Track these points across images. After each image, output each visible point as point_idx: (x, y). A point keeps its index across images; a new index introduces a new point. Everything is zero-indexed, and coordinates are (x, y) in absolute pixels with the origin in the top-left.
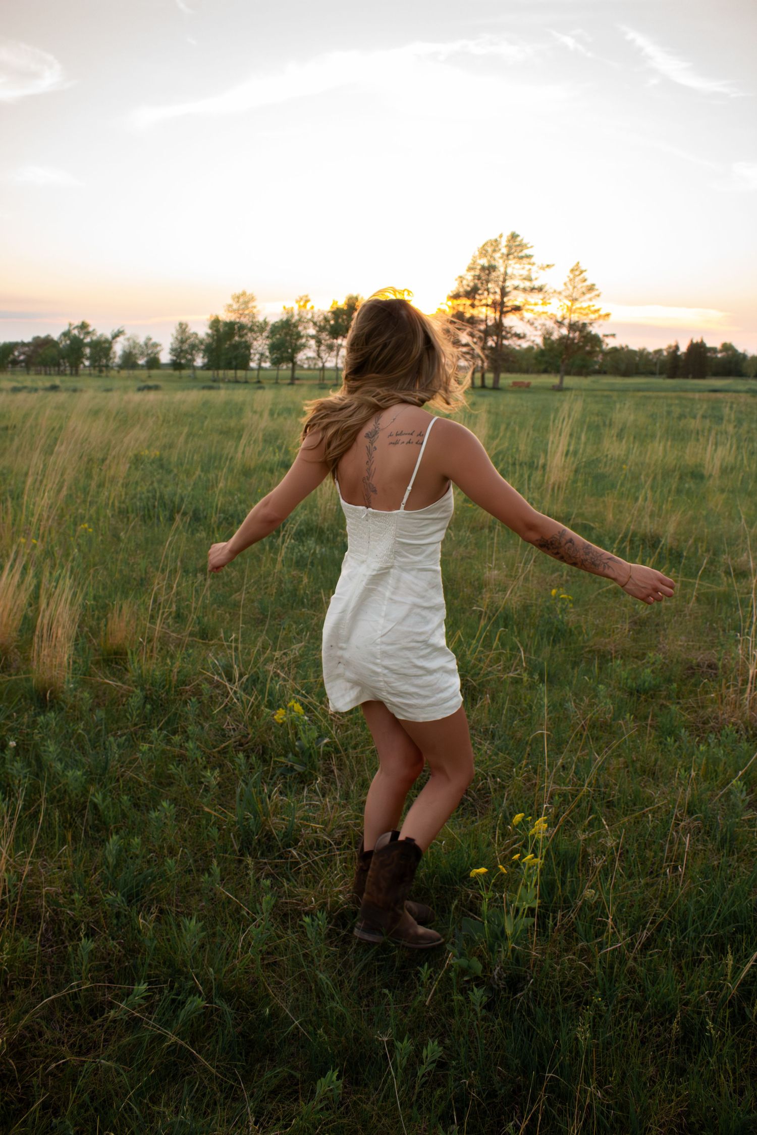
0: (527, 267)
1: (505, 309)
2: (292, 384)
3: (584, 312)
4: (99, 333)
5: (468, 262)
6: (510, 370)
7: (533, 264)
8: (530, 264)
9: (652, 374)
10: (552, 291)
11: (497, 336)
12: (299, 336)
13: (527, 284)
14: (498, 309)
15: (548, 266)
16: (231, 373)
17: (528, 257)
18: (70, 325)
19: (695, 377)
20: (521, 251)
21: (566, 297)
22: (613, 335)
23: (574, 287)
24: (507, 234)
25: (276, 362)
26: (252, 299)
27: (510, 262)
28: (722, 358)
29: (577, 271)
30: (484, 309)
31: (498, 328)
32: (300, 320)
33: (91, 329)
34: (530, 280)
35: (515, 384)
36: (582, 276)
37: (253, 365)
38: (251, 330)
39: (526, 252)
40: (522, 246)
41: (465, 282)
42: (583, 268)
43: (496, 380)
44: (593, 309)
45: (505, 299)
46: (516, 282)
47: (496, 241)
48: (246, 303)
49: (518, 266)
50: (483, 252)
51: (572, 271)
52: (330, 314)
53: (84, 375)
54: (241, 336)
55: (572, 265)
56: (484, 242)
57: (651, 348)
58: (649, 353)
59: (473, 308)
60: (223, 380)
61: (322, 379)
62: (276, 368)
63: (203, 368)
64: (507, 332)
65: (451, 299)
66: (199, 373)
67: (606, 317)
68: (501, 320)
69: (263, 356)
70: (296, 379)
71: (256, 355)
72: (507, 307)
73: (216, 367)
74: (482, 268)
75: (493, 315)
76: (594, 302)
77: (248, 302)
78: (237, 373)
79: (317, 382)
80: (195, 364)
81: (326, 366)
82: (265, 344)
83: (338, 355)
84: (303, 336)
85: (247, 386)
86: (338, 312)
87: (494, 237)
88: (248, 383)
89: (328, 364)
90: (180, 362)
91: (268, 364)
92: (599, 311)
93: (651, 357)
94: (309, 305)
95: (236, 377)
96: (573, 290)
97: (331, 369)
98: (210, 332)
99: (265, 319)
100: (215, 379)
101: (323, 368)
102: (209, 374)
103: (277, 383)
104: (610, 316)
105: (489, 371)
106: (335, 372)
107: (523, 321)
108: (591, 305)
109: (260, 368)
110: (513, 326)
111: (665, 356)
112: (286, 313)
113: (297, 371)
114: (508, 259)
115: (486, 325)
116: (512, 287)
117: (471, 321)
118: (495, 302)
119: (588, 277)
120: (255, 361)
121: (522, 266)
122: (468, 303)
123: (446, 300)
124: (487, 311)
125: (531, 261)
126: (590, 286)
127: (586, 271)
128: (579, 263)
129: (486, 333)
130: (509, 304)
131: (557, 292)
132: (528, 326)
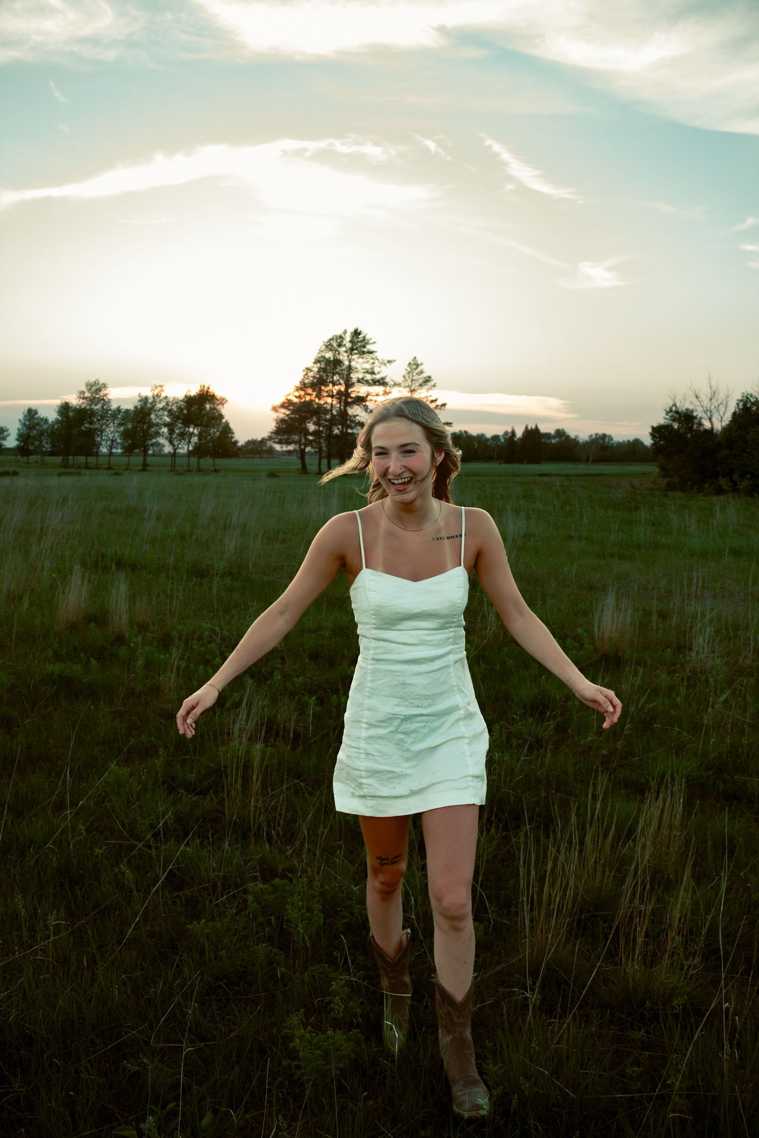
0: (370, 361)
1: (349, 400)
2: (144, 470)
5: (314, 355)
7: (376, 359)
8: (373, 359)
9: (489, 459)
10: (393, 382)
11: (342, 425)
12: (151, 425)
13: (370, 376)
14: (343, 399)
15: (389, 362)
16: (81, 459)
17: (371, 352)
19: (529, 462)
20: (364, 346)
21: (405, 388)
23: (412, 379)
24: (350, 330)
25: (129, 450)
26: (104, 386)
27: (355, 357)
28: (556, 444)
29: (415, 365)
30: (329, 400)
31: (343, 418)
32: (152, 409)
34: (373, 373)
36: (419, 369)
37: (104, 450)
38: (103, 417)
39: (369, 347)
40: (365, 342)
41: (311, 374)
42: (419, 362)
45: (350, 390)
46: (360, 375)
47: (341, 337)
49: (360, 360)
50: (329, 346)
51: (410, 365)
52: (183, 404)
54: (91, 423)
55: (410, 359)
56: (331, 337)
57: (489, 435)
58: (487, 440)
59: (320, 399)
60: (73, 466)
61: (173, 466)
62: (128, 454)
63: (52, 454)
64: (351, 421)
65: (298, 389)
66: (48, 459)
67: (443, 407)
68: (346, 410)
69: (114, 443)
70: (147, 465)
71: (107, 440)
72: (351, 398)
73: (66, 453)
74: (328, 361)
75: (338, 405)
76: (431, 392)
77: (99, 390)
78: (86, 459)
79: (169, 468)
80: (44, 449)
81: (179, 453)
82: (117, 431)
83: (189, 442)
84: (157, 425)
85: (96, 471)
86: (190, 401)
87: (339, 332)
88: (98, 468)
89: (180, 451)
90: (28, 449)
91: (120, 451)
92: (436, 400)
93: (489, 443)
94: (163, 395)
95: (86, 463)
96: (412, 382)
97: (182, 456)
98: (60, 418)
99: (119, 407)
100: (65, 465)
101: (174, 455)
102: (58, 459)
103: (128, 469)
104: (446, 406)
105: (334, 457)
106: (186, 459)
107: (366, 411)
108: (428, 395)
109: (111, 454)
110: (357, 415)
111: (502, 442)
112: (140, 401)
113: (148, 458)
114: (351, 354)
115: (332, 414)
116: (356, 379)
117: (318, 411)
118: (340, 393)
119: (424, 370)
120: (106, 447)
121: (365, 360)
122: (314, 393)
123: (293, 390)
124: (332, 401)
125: (374, 355)
126: (427, 378)
127: (422, 364)
128: (415, 357)
129: (332, 422)
130: (353, 395)
131: (397, 383)
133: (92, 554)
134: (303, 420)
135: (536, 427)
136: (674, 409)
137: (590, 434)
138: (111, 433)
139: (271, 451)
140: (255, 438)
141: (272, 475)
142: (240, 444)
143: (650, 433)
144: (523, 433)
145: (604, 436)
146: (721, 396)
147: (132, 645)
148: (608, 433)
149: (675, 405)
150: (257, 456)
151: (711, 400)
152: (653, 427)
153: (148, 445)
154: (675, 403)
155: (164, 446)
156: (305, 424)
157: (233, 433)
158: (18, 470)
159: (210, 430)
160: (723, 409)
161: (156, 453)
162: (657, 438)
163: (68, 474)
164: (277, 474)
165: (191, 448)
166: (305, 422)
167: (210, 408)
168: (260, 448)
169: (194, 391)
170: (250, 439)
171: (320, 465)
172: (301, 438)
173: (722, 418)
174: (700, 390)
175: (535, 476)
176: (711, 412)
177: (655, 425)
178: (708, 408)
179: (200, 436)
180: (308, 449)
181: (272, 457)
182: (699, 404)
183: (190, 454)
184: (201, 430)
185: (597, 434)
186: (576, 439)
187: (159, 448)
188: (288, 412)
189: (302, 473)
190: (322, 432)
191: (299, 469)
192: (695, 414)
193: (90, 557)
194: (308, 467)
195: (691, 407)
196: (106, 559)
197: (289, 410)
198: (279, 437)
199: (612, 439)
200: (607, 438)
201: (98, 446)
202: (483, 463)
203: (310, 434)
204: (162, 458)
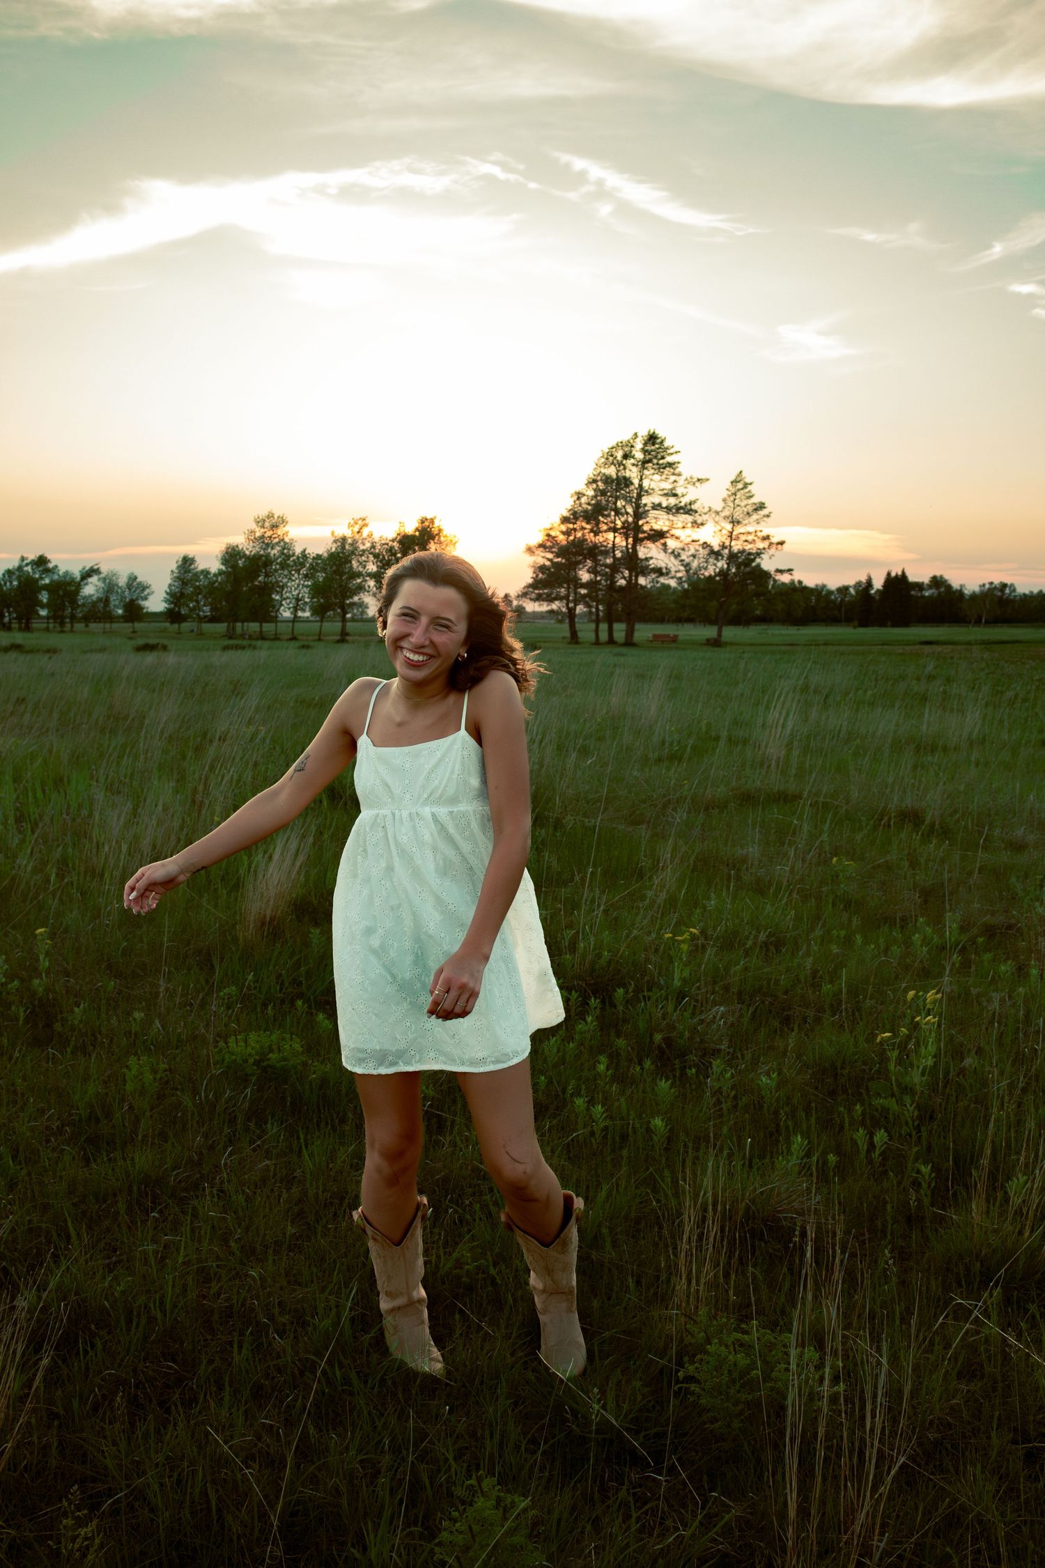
0: (673, 478)
1: (641, 536)
2: (342, 641)
3: (750, 538)
4: (62, 570)
5: (589, 471)
6: (645, 620)
7: (679, 475)
8: (675, 475)
9: (835, 620)
10: (706, 510)
11: (630, 573)
12: (353, 575)
13: (672, 501)
14: (631, 533)
15: (700, 480)
16: (254, 627)
17: (670, 465)
18: (23, 559)
19: (895, 625)
20: (663, 457)
21: (725, 518)
22: (790, 570)
23: (736, 507)
24: (643, 433)
25: (320, 611)
26: (283, 521)
27: (648, 472)
28: (930, 597)
29: (740, 484)
30: (610, 536)
31: (633, 563)
32: (353, 553)
33: (51, 565)
35: (656, 637)
36: (747, 490)
37: (286, 614)
38: (284, 566)
39: (669, 459)
40: (664, 450)
41: (584, 499)
42: (748, 480)
43: (630, 633)
44: (761, 535)
45: (641, 522)
46: (656, 499)
47: (628, 444)
48: (274, 529)
49: (657, 477)
50: (609, 457)
51: (734, 482)
52: (396, 545)
53: (39, 630)
54: (268, 575)
55: (734, 475)
56: (614, 444)
57: (833, 586)
58: (830, 592)
59: (596, 534)
60: (242, 636)
62: (319, 619)
63: (213, 620)
64: (643, 566)
65: (565, 520)
66: (207, 627)
67: (780, 546)
68: (635, 551)
69: (300, 603)
70: (347, 634)
71: (290, 599)
72: (644, 532)
73: (232, 617)
74: (607, 480)
75: (624, 544)
76: (762, 525)
77: (274, 526)
78: (261, 626)
80: (201, 613)
82: (303, 586)
84: (359, 575)
85: (277, 643)
86: (405, 540)
87: (626, 436)
88: (278, 639)
90: (179, 612)
91: (307, 614)
92: (769, 537)
93: (832, 598)
94: (366, 532)
95: (261, 632)
98: (223, 568)
99: (305, 550)
100: (231, 635)
102: (221, 627)
103: (319, 640)
104: (785, 545)
105: (619, 620)
107: (666, 552)
108: (759, 529)
109: (296, 619)
110: (651, 558)
111: (852, 596)
112: (335, 541)
113: (348, 624)
114: (644, 468)
115: (614, 556)
116: (650, 505)
117: (594, 552)
118: (626, 526)
119: (753, 492)
120: (289, 609)
121: (664, 477)
122: (588, 527)
123: (558, 521)
124: (615, 537)
125: (677, 471)
126: (758, 505)
127: (751, 484)
128: (741, 472)
129: (615, 568)
130: (646, 528)
131: (713, 510)
132: (672, 558)
134: (573, 566)
135: (903, 573)
137: (981, 583)
138: (296, 589)
139: (520, 611)
144: (884, 582)
145: (1004, 586)
148: (1008, 581)
153: (347, 605)
155: (368, 604)
156: (575, 572)
158: (165, 642)
161: (358, 616)
163: (237, 647)
166: (575, 569)
169: (410, 527)
171: (597, 631)
172: (569, 592)
175: (914, 644)
180: (579, 608)
185: (991, 583)
186: (961, 590)
187: (360, 610)
188: (550, 556)
189: (570, 643)
190: (600, 582)
191: (564, 638)
194: (580, 634)
197: (552, 552)
198: (537, 592)
199: (1014, 590)
200: (1007, 589)
201: (276, 607)
202: (827, 626)
203: (583, 586)
204: (366, 624)
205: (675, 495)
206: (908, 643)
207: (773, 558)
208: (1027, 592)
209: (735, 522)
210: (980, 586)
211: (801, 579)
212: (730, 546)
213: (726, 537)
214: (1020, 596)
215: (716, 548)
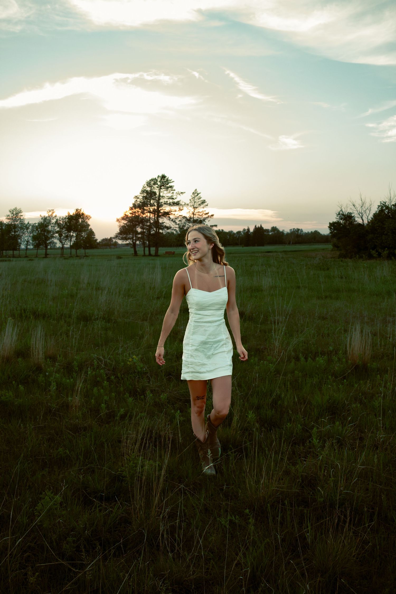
0: (172, 192)
1: (160, 214)
2: (46, 257)
3: (201, 214)
6: (163, 246)
7: (174, 190)
9: (236, 244)
10: (183, 204)
11: (156, 228)
12: (49, 232)
13: (171, 201)
14: (156, 213)
15: (181, 193)
16: (10, 252)
17: (171, 187)
19: (258, 245)
20: (168, 184)
21: (191, 206)
22: (216, 226)
23: (195, 202)
24: (161, 175)
25: (37, 246)
26: (20, 212)
27: (161, 190)
28: (272, 235)
29: (196, 194)
30: (149, 214)
31: (157, 225)
32: (49, 223)
35: (167, 253)
36: (198, 196)
37: (23, 247)
38: (21, 228)
39: (170, 184)
40: (168, 181)
41: (139, 200)
42: (199, 192)
43: (157, 251)
44: (205, 212)
45: (160, 209)
46: (165, 200)
47: (155, 179)
48: (17, 214)
49: (165, 192)
50: (149, 184)
51: (194, 193)
52: (66, 220)
54: (15, 232)
55: (193, 191)
56: (150, 179)
57: (235, 231)
58: (234, 234)
59: (143, 214)
60: (6, 256)
61: (62, 254)
62: (37, 249)
64: (161, 226)
65: (131, 209)
67: (212, 217)
68: (158, 220)
69: (29, 242)
70: (48, 255)
71: (24, 241)
72: (161, 213)
73: (2, 249)
74: (147, 192)
75: (154, 217)
76: (205, 209)
78: (13, 252)
79: (60, 256)
81: (65, 247)
82: (30, 236)
83: (71, 241)
84: (52, 232)
85: (19, 259)
86: (70, 218)
88: (20, 257)
89: (65, 246)
91: (32, 247)
92: (208, 213)
93: (235, 236)
94: (54, 215)
95: (13, 255)
96: (194, 203)
97: (67, 248)
99: (29, 222)
100: (1, 256)
101: (63, 248)
103: (37, 257)
104: (214, 216)
105: (152, 246)
106: (70, 250)
107: (170, 220)
108: (204, 210)
109: (27, 249)
110: (164, 223)
111: (242, 235)
112: (42, 219)
113: (48, 250)
114: (160, 188)
115: (150, 222)
116: (163, 202)
117: (142, 221)
118: (154, 211)
119: (201, 196)
120: (24, 245)
121: (168, 192)
122: (140, 211)
123: (129, 209)
124: (150, 215)
125: (173, 189)
126: (203, 201)
127: (200, 193)
128: (196, 189)
129: (150, 227)
130: (162, 211)
131: (186, 204)
132: (172, 222)
133: (18, 309)
134: (135, 226)
135: (261, 226)
136: (341, 212)
137: (290, 229)
138: (26, 237)
139: (116, 244)
140: (106, 238)
141: (119, 257)
142: (98, 241)
143: (328, 227)
144: (254, 230)
145: (298, 230)
146: (367, 205)
147: (47, 374)
148: (300, 228)
149: (342, 210)
150: (108, 247)
151: (362, 207)
152: (330, 223)
153: (47, 243)
154: (342, 209)
155: (56, 243)
156: (136, 228)
157: (94, 235)
159: (82, 234)
160: (368, 212)
161: (52, 248)
162: (332, 229)
163: (3, 261)
164: (121, 257)
165: (71, 244)
167: (82, 221)
168: (109, 243)
169: (72, 212)
170: (104, 238)
171: (144, 251)
172: (133, 236)
173: (368, 217)
174: (355, 202)
175: (264, 253)
176: (362, 214)
177: (331, 222)
178: (361, 212)
179: (76, 236)
180: (138, 242)
181: (117, 248)
182: (355, 209)
183: (71, 247)
184: (77, 233)
185: (294, 229)
186: (283, 232)
187: (53, 245)
189: (134, 256)
190: (145, 232)
191: (133, 254)
192: (353, 215)
193: (17, 310)
194: (138, 252)
195: (351, 211)
196: (26, 312)
197: (127, 221)
198: (121, 236)
200: (300, 231)
201: (19, 245)
202: (233, 246)
203: (139, 234)
204: (56, 250)
205: (173, 199)
206: (262, 252)
207: (210, 222)
208: (307, 232)
209: (195, 208)
210: (290, 230)
211: (223, 229)
212: (194, 218)
213: (191, 214)
214: (305, 234)
215: (188, 218)
